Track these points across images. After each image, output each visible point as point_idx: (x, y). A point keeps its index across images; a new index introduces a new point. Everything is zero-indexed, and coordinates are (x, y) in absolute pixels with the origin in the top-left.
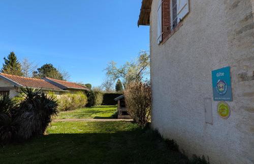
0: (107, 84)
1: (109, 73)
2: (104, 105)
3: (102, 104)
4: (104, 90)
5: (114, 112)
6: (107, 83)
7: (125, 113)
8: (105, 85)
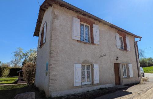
0: (15, 62)
1: (17, 55)
2: (10, 76)
3: (8, 76)
4: (12, 66)
5: (16, 80)
6: (16, 60)
7: (22, 80)
8: (13, 62)
